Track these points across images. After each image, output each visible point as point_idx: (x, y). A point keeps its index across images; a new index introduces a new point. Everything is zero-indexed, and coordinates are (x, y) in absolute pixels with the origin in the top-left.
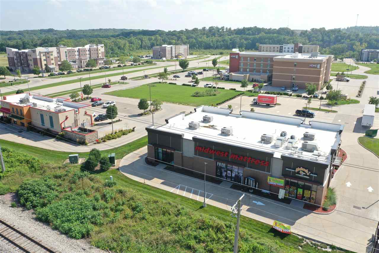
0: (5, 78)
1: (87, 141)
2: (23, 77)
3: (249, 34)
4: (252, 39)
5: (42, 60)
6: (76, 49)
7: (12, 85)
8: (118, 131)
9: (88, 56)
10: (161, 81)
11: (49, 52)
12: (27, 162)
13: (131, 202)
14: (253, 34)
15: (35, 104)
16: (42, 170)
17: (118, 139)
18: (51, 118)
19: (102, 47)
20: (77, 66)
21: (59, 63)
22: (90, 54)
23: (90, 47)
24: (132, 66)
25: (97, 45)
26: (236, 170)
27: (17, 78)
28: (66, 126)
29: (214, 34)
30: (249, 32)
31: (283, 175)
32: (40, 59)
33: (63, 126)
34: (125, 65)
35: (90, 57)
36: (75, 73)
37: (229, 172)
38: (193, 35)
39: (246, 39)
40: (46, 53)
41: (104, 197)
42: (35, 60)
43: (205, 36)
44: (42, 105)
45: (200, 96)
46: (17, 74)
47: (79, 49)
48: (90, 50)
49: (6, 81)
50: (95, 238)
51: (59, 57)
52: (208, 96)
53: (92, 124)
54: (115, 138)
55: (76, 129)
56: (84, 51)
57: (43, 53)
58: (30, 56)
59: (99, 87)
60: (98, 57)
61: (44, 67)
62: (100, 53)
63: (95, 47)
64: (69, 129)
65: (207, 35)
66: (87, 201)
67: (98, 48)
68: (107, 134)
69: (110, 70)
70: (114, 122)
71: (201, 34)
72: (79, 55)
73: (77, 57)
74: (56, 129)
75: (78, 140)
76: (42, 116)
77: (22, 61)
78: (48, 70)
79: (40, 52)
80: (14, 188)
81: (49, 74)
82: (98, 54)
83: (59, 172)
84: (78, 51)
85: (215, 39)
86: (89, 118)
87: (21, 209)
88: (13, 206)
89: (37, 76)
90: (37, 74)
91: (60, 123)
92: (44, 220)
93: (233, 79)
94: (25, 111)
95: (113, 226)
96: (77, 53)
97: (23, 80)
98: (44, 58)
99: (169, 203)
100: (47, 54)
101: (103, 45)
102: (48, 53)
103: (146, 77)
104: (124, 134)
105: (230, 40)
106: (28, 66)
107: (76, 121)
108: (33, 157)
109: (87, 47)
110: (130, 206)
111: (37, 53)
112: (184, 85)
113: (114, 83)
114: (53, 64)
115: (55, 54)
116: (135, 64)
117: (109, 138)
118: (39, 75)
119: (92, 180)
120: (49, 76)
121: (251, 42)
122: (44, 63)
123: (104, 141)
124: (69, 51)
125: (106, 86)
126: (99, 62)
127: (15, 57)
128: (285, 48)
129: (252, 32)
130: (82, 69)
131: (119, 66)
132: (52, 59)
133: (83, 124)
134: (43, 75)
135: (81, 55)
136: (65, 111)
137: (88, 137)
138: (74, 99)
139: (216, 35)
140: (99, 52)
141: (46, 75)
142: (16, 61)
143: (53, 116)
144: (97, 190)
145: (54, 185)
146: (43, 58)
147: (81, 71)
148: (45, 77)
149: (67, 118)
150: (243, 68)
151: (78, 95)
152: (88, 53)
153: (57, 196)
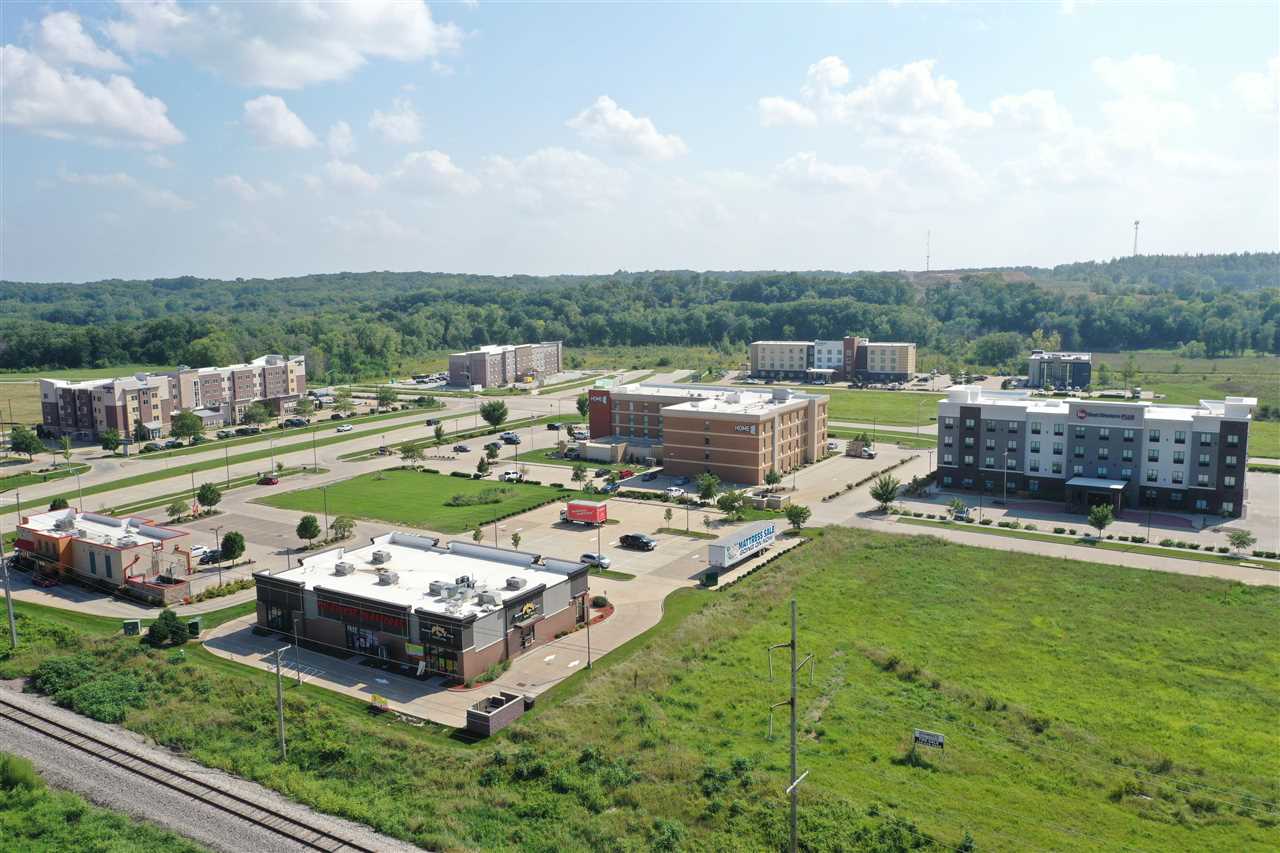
0: (31, 461)
1: (166, 601)
2: (77, 454)
3: (768, 300)
4: (771, 314)
5: (130, 409)
6: (225, 371)
7: (45, 479)
8: (232, 583)
9: (258, 389)
10: (409, 463)
11: (149, 389)
12: (55, 633)
13: (199, 684)
14: (783, 298)
15: (82, 533)
16: (77, 644)
17: (229, 597)
18: (108, 559)
19: (300, 363)
20: (221, 421)
21: (174, 413)
22: (264, 384)
23: (268, 362)
24: (371, 416)
25: (286, 359)
26: (371, 638)
27: (60, 459)
28: (135, 573)
29: (667, 299)
30: (772, 292)
31: (421, 639)
32: (124, 408)
33: (128, 573)
34: (353, 415)
35: (264, 394)
36: (211, 441)
37: (362, 640)
38: (601, 302)
39: (755, 314)
40: (141, 393)
41: (161, 678)
42: (111, 411)
43: (640, 305)
44: (97, 533)
45: (462, 505)
46: (64, 447)
47: (233, 373)
48: (263, 373)
49: (33, 468)
50: (130, 721)
51: (178, 396)
52: (481, 503)
53: (189, 569)
54: (223, 595)
55: (153, 579)
56: (248, 377)
57: (131, 391)
58: (99, 399)
59: (251, 483)
60: (286, 391)
61: (132, 427)
62: (292, 381)
63: (280, 363)
64: (139, 580)
65: (645, 301)
66: (133, 681)
67: (286, 366)
68: (210, 588)
69: (307, 431)
70: (237, 565)
71: (629, 298)
72: (233, 389)
73: (227, 394)
74: (117, 579)
75: (150, 598)
76: (92, 555)
77: (79, 413)
78: (142, 434)
79: (124, 391)
80: (28, 670)
81: (143, 444)
82: (286, 381)
83: (102, 647)
84: (229, 379)
85: (663, 314)
86: (183, 558)
87: (36, 695)
88: (24, 691)
89: (111, 453)
90: (110, 449)
91: (124, 567)
92: (66, 704)
93: (589, 455)
94: (62, 546)
95: (160, 710)
96: (226, 384)
97: (73, 465)
98: (135, 404)
99: (251, 682)
100: (143, 395)
101: (302, 358)
102: (145, 391)
103: (383, 451)
104: (243, 588)
105: (708, 319)
106: (93, 424)
107: (155, 564)
108: (66, 625)
109: (259, 363)
110: (195, 688)
111: (118, 392)
112: (455, 474)
113: (293, 471)
114: (157, 418)
115: (164, 393)
116: (381, 409)
117: (211, 595)
118: (117, 451)
119: (150, 656)
120: (141, 452)
121: (769, 322)
122: (132, 417)
123: (200, 601)
124: (205, 379)
125: (267, 481)
126: (286, 406)
127: (61, 403)
128: (819, 352)
129: (781, 289)
130: (232, 430)
131: (335, 417)
132: (156, 407)
133: (169, 571)
134: (125, 450)
135: (237, 390)
136: (135, 545)
137: (169, 593)
138: (176, 517)
139: (674, 301)
140: (291, 376)
141: (134, 448)
142: (61, 412)
143: (110, 555)
144: (156, 668)
145: (91, 664)
146: (132, 404)
147: (227, 436)
148: (131, 455)
149: (137, 559)
150: (621, 427)
151: (186, 508)
152: (257, 380)
153: (92, 677)
